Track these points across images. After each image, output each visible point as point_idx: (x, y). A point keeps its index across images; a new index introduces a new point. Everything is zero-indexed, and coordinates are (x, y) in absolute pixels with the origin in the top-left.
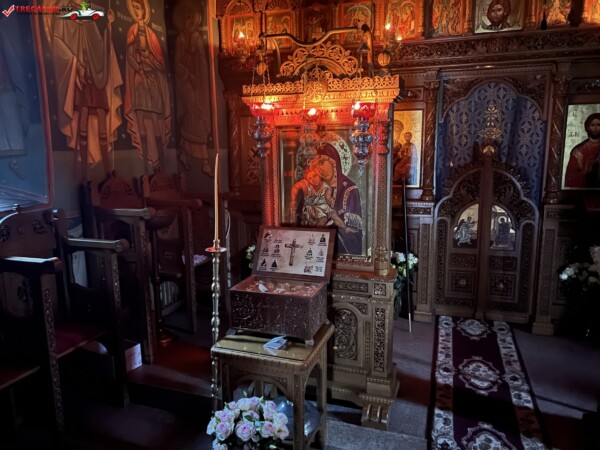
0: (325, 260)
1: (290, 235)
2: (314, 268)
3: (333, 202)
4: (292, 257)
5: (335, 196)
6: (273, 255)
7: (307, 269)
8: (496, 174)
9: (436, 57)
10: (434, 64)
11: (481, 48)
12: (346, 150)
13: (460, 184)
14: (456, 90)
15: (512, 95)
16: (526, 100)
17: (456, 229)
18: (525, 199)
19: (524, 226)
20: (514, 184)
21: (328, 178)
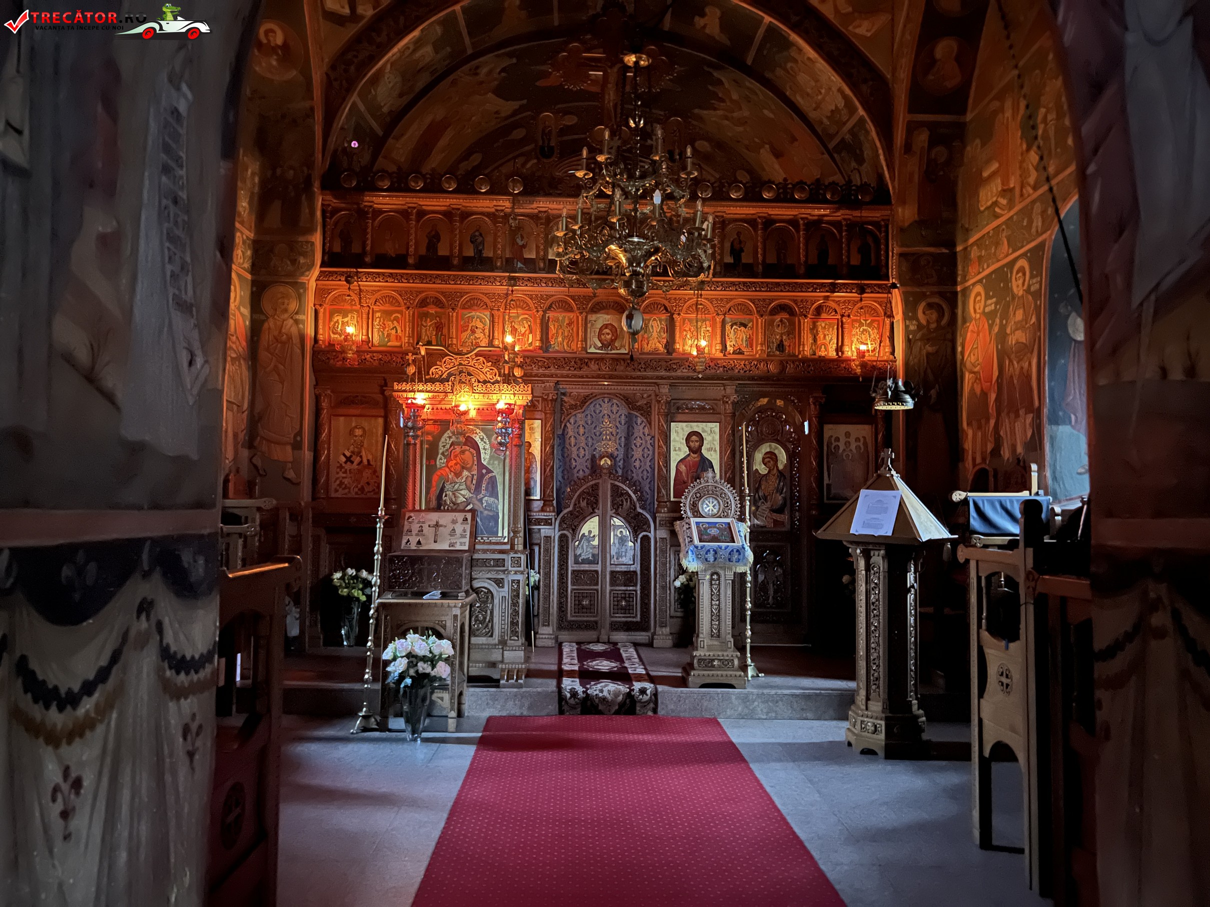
0: (468, 536)
1: (434, 517)
2: (458, 544)
3: (473, 487)
4: (436, 535)
5: (474, 482)
6: (417, 535)
7: (451, 545)
8: (613, 485)
9: (553, 370)
10: (552, 376)
11: (593, 366)
12: (485, 443)
13: (579, 496)
14: (573, 403)
15: (624, 411)
16: (636, 416)
17: (577, 543)
18: (641, 511)
19: (641, 538)
20: (630, 496)
21: (468, 466)
